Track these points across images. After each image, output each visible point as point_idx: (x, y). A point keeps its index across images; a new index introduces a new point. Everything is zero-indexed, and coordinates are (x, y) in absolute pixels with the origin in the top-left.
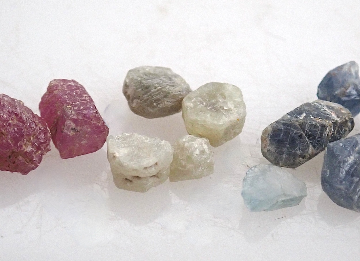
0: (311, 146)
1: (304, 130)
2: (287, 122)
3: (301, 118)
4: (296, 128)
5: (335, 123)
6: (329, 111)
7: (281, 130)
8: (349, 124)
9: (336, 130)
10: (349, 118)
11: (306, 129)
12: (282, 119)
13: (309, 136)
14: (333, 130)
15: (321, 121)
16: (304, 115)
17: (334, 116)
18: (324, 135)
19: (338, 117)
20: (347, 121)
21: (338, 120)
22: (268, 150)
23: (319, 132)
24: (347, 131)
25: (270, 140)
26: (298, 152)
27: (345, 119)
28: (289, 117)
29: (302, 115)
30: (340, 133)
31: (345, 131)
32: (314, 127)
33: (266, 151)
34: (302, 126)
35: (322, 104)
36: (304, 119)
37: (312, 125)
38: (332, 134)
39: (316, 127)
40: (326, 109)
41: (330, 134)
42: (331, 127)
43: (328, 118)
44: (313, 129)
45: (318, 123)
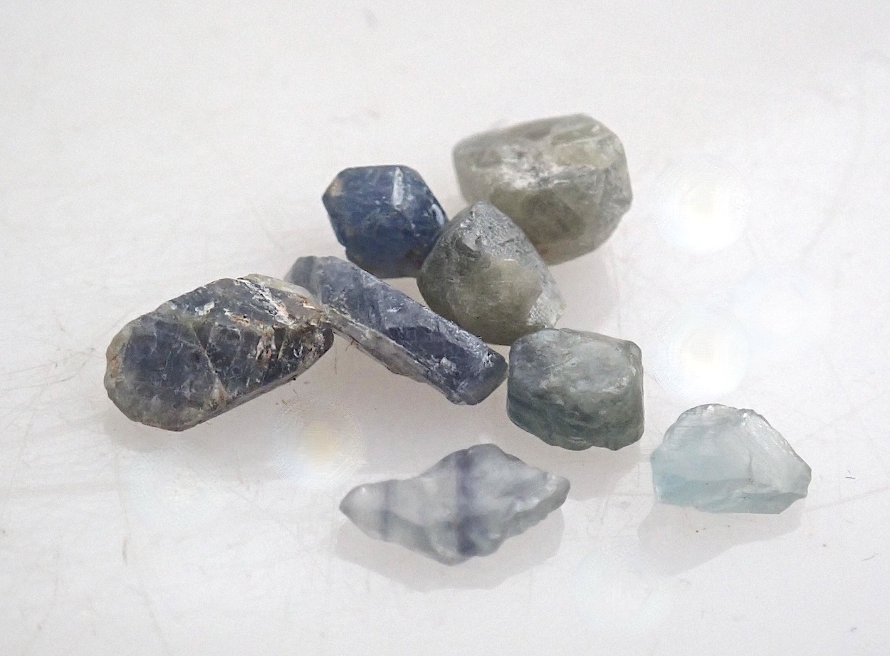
0: (217, 380)
1: (204, 342)
2: (167, 320)
3: (201, 314)
4: (186, 334)
5: (280, 332)
6: (273, 303)
7: (151, 338)
8: (319, 336)
9: (282, 348)
10: (318, 322)
11: (210, 341)
12: (157, 312)
13: (215, 357)
14: (274, 347)
15: (246, 323)
16: (210, 306)
18: (249, 356)
19: (291, 317)
20: (312, 329)
21: (291, 324)
23: (239, 348)
24: (311, 354)
25: (125, 359)
26: (187, 393)
27: (307, 323)
28: (174, 307)
29: (206, 306)
30: (292, 356)
31: (306, 351)
32: (229, 337)
34: (201, 331)
36: (208, 316)
37: (225, 331)
38: (272, 356)
39: (234, 336)
40: (268, 298)
41: (266, 356)
42: (269, 338)
44: (225, 339)
45: (240, 326)
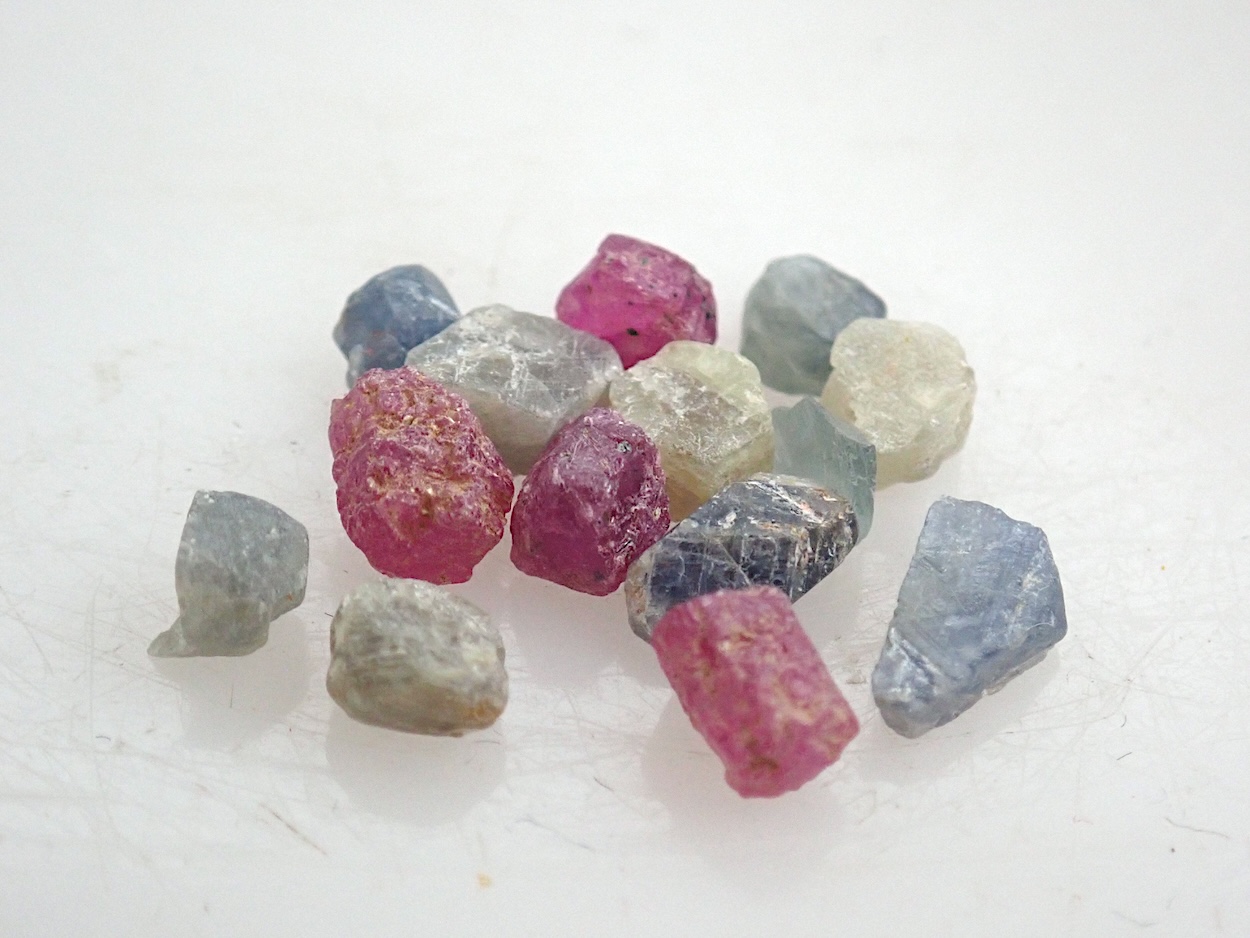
1: (737, 558)
2: (690, 540)
3: (726, 526)
4: (715, 552)
5: (813, 533)
6: (793, 501)
7: (677, 563)
8: (847, 530)
9: (817, 550)
10: (845, 514)
11: (743, 555)
13: (752, 572)
14: (810, 549)
15: (778, 530)
16: (732, 517)
17: (806, 511)
18: (789, 565)
19: (818, 514)
20: (840, 522)
21: (821, 522)
22: (649, 619)
23: (776, 558)
24: (844, 549)
25: (652, 590)
27: (837, 517)
28: (696, 526)
29: (727, 518)
30: (827, 557)
31: (839, 548)
32: (764, 548)
33: (645, 621)
34: (731, 546)
35: (772, 483)
36: (733, 529)
37: (757, 542)
38: (810, 560)
39: (767, 545)
40: (785, 497)
41: (805, 561)
42: (806, 542)
43: (795, 519)
44: (759, 552)
45: (773, 534)
